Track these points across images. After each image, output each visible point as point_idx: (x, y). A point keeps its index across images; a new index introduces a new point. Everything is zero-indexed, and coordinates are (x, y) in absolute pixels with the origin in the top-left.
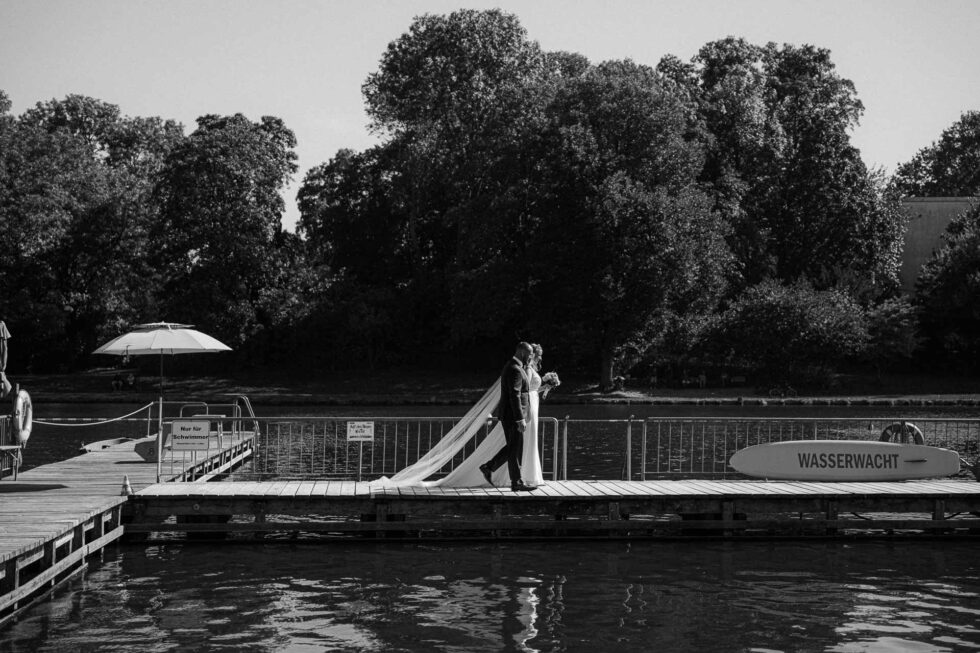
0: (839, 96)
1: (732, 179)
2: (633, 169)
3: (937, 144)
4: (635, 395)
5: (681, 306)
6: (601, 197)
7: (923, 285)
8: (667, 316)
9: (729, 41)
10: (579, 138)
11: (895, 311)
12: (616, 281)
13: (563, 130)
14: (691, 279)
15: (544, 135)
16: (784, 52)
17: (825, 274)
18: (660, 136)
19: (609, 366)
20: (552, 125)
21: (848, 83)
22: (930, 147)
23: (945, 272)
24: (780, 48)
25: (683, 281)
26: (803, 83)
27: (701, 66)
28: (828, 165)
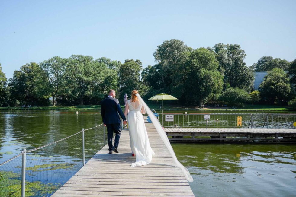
0: (242, 53)
1: (222, 69)
2: (205, 67)
3: (257, 62)
4: (206, 109)
5: (214, 92)
6: (200, 72)
7: (259, 88)
8: (212, 94)
9: (220, 44)
10: (195, 62)
11: (255, 93)
12: (203, 88)
13: (192, 60)
14: (217, 87)
15: (189, 61)
16: (231, 46)
17: (240, 86)
18: (210, 61)
19: (201, 103)
20: (190, 60)
21: (243, 51)
22: (255, 63)
23: (264, 86)
24: (230, 45)
25: (215, 88)
26: (235, 51)
27: (214, 49)
28: (240, 66)
